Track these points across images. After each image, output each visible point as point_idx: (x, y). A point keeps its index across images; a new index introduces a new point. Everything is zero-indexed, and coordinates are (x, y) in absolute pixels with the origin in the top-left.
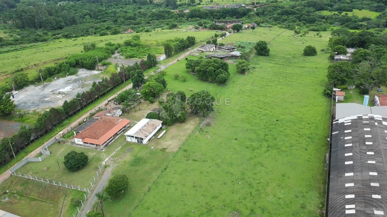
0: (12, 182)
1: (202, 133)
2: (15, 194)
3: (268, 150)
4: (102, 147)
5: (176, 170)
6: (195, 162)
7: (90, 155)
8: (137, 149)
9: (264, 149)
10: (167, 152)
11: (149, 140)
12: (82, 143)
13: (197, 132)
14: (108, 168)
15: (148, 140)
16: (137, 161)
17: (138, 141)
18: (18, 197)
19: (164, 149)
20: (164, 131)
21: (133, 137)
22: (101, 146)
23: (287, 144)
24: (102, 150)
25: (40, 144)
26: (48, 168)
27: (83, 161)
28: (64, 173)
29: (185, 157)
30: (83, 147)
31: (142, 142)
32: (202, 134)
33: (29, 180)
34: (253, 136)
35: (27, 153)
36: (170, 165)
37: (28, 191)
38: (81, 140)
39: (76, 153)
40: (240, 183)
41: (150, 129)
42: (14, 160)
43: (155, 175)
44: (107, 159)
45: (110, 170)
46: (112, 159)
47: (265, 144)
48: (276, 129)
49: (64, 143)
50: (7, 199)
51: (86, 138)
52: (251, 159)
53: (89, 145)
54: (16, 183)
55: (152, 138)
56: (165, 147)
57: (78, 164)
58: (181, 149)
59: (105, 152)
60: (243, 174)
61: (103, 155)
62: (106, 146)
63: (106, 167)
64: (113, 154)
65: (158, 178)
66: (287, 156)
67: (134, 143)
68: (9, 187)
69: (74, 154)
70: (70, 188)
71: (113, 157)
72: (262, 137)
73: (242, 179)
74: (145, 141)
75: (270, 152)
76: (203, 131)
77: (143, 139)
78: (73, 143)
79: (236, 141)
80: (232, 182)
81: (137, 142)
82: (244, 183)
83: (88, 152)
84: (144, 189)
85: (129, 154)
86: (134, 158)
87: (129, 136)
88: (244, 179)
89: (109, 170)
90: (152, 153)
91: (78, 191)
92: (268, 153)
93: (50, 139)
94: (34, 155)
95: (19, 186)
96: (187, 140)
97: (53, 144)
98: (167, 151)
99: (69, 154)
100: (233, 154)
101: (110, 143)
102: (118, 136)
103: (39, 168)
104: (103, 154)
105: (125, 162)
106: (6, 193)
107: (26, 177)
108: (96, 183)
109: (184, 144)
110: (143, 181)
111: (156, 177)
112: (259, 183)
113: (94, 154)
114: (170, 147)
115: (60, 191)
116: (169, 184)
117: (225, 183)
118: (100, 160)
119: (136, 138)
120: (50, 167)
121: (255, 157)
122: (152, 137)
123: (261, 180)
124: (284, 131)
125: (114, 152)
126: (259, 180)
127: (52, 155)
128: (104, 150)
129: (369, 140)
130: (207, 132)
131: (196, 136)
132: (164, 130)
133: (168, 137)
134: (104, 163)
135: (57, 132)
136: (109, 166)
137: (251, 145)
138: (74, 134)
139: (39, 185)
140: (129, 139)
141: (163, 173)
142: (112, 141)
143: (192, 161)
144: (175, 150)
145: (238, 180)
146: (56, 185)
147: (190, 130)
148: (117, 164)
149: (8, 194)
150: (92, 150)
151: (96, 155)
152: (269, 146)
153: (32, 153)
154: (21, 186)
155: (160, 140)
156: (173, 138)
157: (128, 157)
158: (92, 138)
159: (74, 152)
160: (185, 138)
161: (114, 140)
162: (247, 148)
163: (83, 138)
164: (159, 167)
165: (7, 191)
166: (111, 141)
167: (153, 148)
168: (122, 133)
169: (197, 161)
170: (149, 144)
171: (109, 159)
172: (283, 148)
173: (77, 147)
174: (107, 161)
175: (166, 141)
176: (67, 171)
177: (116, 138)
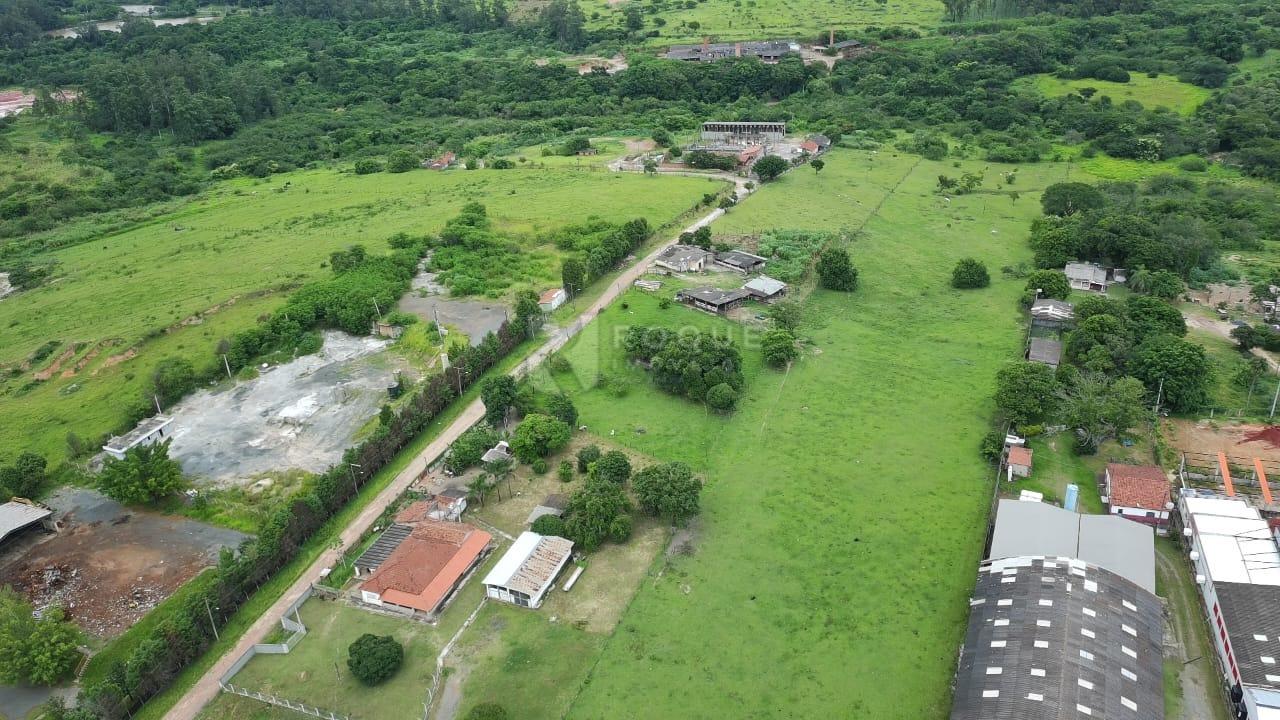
0: (228, 710)
1: (671, 575)
3: (828, 633)
4: (429, 616)
5: (612, 687)
6: (655, 662)
7: (405, 636)
8: (515, 621)
9: (818, 630)
10: (589, 633)
11: (542, 598)
12: (380, 603)
13: (660, 574)
14: (451, 676)
15: (540, 596)
16: (519, 659)
17: (517, 601)
19: (580, 623)
20: (579, 570)
21: (505, 589)
22: (428, 612)
23: (873, 617)
24: (430, 622)
26: (310, 674)
28: (350, 688)
29: (631, 648)
30: (383, 612)
31: (526, 605)
32: (670, 580)
33: (270, 705)
34: (794, 588)
36: (597, 672)
38: (378, 596)
41: (545, 567)
43: (564, 699)
44: (445, 652)
45: (458, 681)
46: (457, 651)
47: (823, 615)
48: (852, 568)
49: (334, 600)
51: (389, 590)
52: (786, 657)
53: (397, 608)
55: (552, 590)
56: (583, 618)
57: (383, 669)
58: (623, 625)
59: (438, 630)
60: (767, 700)
61: (435, 638)
62: (439, 610)
63: (446, 672)
64: (459, 633)
65: (573, 705)
66: (870, 651)
67: (507, 605)
71: (459, 643)
72: (816, 592)
73: (764, 714)
74: (533, 602)
75: (831, 640)
76: (672, 571)
77: (528, 597)
78: (357, 600)
79: (752, 605)
81: (513, 600)
83: (399, 630)
85: (498, 635)
86: (511, 648)
87: (495, 587)
88: (768, 714)
89: (455, 681)
90: (554, 634)
92: (826, 642)
96: (634, 598)
97: (307, 601)
98: (589, 629)
100: (744, 642)
101: (448, 601)
102: (466, 579)
103: (285, 672)
104: (435, 634)
105: (490, 659)
107: (261, 698)
109: (628, 609)
110: (536, 714)
111: (568, 705)
113: (413, 634)
114: (595, 618)
118: (430, 653)
119: (511, 592)
120: (313, 671)
121: (796, 651)
122: (550, 586)
124: (869, 574)
125: (461, 630)
126: (802, 717)
127: (311, 633)
128: (435, 624)
130: (683, 575)
131: (656, 587)
132: (577, 565)
133: (590, 585)
134: (440, 662)
136: (453, 670)
137: (788, 617)
138: (354, 572)
140: (493, 594)
141: (583, 695)
142: (453, 596)
143: (650, 662)
144: (609, 627)
145: (755, 717)
147: (642, 566)
148: (472, 667)
150: (405, 624)
151: (417, 637)
152: (830, 622)
155: (569, 595)
156: (601, 589)
157: (497, 646)
158: (405, 589)
160: (628, 591)
161: (455, 593)
162: (779, 624)
163: (382, 592)
164: (573, 678)
166: (449, 596)
167: (553, 619)
168: (473, 571)
169: (660, 660)
170: (544, 608)
171: (451, 650)
172: (864, 628)
173: (368, 612)
174: (448, 656)
175: (585, 598)
176: (354, 683)
177: (461, 586)
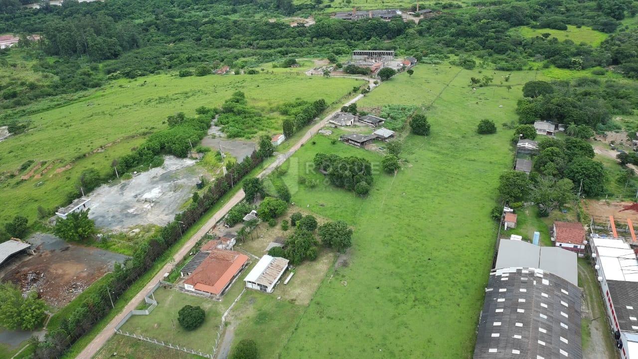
0: (119, 342)
1: (337, 277)
2: (124, 357)
3: (415, 305)
4: (218, 296)
5: (308, 332)
6: (330, 319)
7: (206, 306)
8: (260, 299)
9: (410, 303)
10: (297, 305)
11: (274, 288)
12: (193, 290)
13: (332, 276)
14: (229, 326)
15: (272, 287)
16: (262, 318)
17: (261, 289)
19: (292, 300)
20: (292, 274)
21: (255, 283)
23: (438, 297)
24: (218, 299)
25: (140, 287)
26: (159, 325)
28: (179, 332)
29: (318, 312)
30: (195, 294)
31: (266, 290)
32: (337, 279)
33: (140, 340)
34: (398, 283)
36: (301, 324)
37: (140, 355)
38: (192, 286)
40: (380, 350)
41: (275, 272)
42: (113, 311)
43: (285, 336)
44: (226, 314)
45: (233, 328)
46: (232, 314)
47: (412, 296)
48: (427, 273)
49: (171, 288)
51: (198, 284)
52: (394, 317)
53: (202, 292)
54: (124, 344)
55: (278, 283)
56: (294, 297)
57: (195, 322)
58: (314, 301)
59: (222, 303)
60: (385, 338)
61: (221, 307)
62: (223, 293)
63: (226, 324)
64: (232, 305)
65: (289, 340)
66: (436, 314)
67: (256, 291)
68: (116, 349)
70: (189, 352)
71: (233, 310)
72: (409, 285)
73: (384, 345)
74: (269, 290)
75: (416, 309)
76: (338, 274)
77: (267, 287)
78: (182, 289)
79: (377, 291)
80: (372, 348)
81: (259, 289)
82: (384, 350)
83: (203, 303)
84: (274, 356)
85: (252, 306)
86: (258, 312)
87: (250, 282)
88: (385, 345)
89: (231, 328)
90: (280, 305)
91: (200, 356)
92: (414, 310)
95: (128, 348)
96: (319, 288)
97: (158, 289)
98: (297, 303)
100: (374, 310)
101: (227, 289)
102: (236, 278)
103: (147, 324)
104: (221, 305)
105: (248, 318)
106: (113, 356)
107: (135, 337)
108: (218, 347)
109: (316, 293)
110: (271, 344)
111: (287, 340)
112: (402, 351)
113: (210, 305)
114: (300, 298)
115: (178, 356)
116: (301, 350)
117: (364, 350)
118: (218, 315)
119: (258, 285)
120: (161, 324)
121: (399, 314)
122: (278, 282)
123: (404, 347)
124: (436, 276)
125: (234, 303)
126: (402, 346)
127: (160, 305)
128: (220, 300)
129: (521, 306)
130: (343, 276)
131: (330, 282)
132: (291, 272)
133: (297, 281)
134: (223, 319)
136: (230, 323)
137: (396, 297)
138: (180, 275)
139: (152, 347)
140: (249, 286)
141: (294, 335)
142: (229, 287)
143: (327, 319)
144: (306, 302)
145: (379, 347)
146: (173, 348)
147: (323, 272)
148: (239, 322)
149: (117, 356)
150: (206, 300)
151: (212, 307)
152: (416, 299)
154: (130, 348)
155: (287, 286)
156: (302, 283)
157: (251, 312)
158: (205, 283)
160: (316, 284)
161: (231, 285)
162: (391, 301)
163: (195, 285)
164: (289, 327)
165: (115, 354)
167: (279, 298)
169: (332, 319)
170: (275, 293)
171: (229, 313)
172: (433, 303)
173: (188, 295)
174: (227, 316)
175: (295, 288)
176: (181, 329)
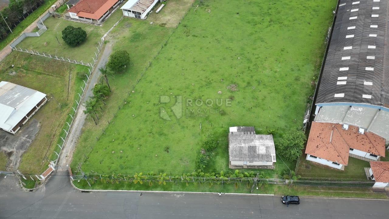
0: (15, 57)
1: (202, 6)
2: (20, 68)
3: (270, 25)
4: (99, 22)
5: (176, 46)
6: (195, 37)
7: (88, 30)
8: (135, 24)
9: (266, 24)
10: (167, 28)
11: (147, 15)
12: (77, 18)
13: (198, 6)
14: (108, 44)
15: (146, 15)
16: (136, 37)
17: (136, 16)
18: (25, 71)
19: (163, 24)
20: (163, 5)
21: (130, 11)
22: (98, 20)
23: (291, 18)
24: (99, 25)
25: (34, 18)
26: (48, 43)
27: (81, 36)
28: (65, 48)
29: (185, 32)
30: (79, 21)
31: (140, 17)
32: (202, 8)
33: (32, 54)
34: (256, 9)
35: (23, 28)
36: (170, 41)
37: (33, 66)
38: (76, 14)
39: (73, 29)
40: (239, 58)
41: (148, 3)
42: (11, 35)
43: (155, 51)
44: (105, 35)
45: (111, 45)
46: (110, 35)
47: (268, 18)
48: (281, 2)
49: (59, 17)
50: (14, 73)
51: (80, 12)
52: (252, 34)
53: (85, 19)
54: (19, 58)
55: (150, 13)
56: (165, 22)
57: (77, 39)
58: (181, 25)
59: (102, 28)
60: (243, 49)
61: (101, 30)
62: (103, 21)
63: (105, 42)
64: (111, 29)
65: (159, 53)
66: (289, 31)
67: (132, 18)
68: (13, 62)
69: (71, 29)
70: (73, 62)
71: (111, 32)
72: (266, 11)
73: (241, 55)
74: (143, 16)
75: (272, 27)
76: (203, 5)
77: (140, 14)
78: (68, 17)
79: (237, 16)
80: (232, 57)
81: (134, 17)
82: (242, 58)
83: (86, 28)
84: (146, 64)
85: (128, 29)
86: (134, 33)
87: (126, 10)
88: (243, 54)
89: (109, 46)
90: (151, 28)
91: (82, 65)
92: (269, 28)
93: (44, 12)
94: (31, 30)
95: (23, 61)
96: (186, 15)
97: (48, 18)
98: (166, 26)
99: (66, 29)
100: (233, 29)
101: (107, 17)
102: (115, 10)
103: (38, 43)
104: (101, 29)
105: (125, 37)
106: (11, 67)
107: (28, 52)
108: (98, 58)
109: (183, 19)
110: (144, 56)
111: (157, 53)
112: (258, 58)
113: (92, 29)
114: (170, 22)
115: (64, 66)
116: (169, 60)
117: (224, 59)
118: (98, 35)
119: (133, 12)
120: (49, 42)
121: (256, 32)
122: (150, 11)
123: (260, 56)
124: (289, 3)
125: (112, 28)
126: (258, 55)
127: (49, 30)
128: (101, 25)
129: (376, 12)
130: (207, 6)
131: (196, 11)
132: (162, 4)
133: (167, 11)
134: (103, 39)
135: (50, 5)
136: (109, 42)
137: (253, 19)
138: (67, 7)
139: (43, 60)
140: (126, 14)
141: (163, 49)
142: (109, 16)
143: (193, 37)
144: (175, 25)
145: (237, 55)
146: (59, 59)
147: (190, 3)
148: (117, 40)
149: (14, 68)
150: (89, 25)
151: (94, 30)
152: (271, 21)
153: (29, 28)
154: (24, 61)
155: (159, 15)
156: (172, 12)
157: (127, 33)
158: (87, 12)
159: (70, 27)
160: (184, 12)
161: (110, 15)
162: (249, 22)
163: (78, 13)
164: (159, 43)
165: (13, 66)
166: (107, 16)
167: (151, 23)
168: (118, 7)
169: (197, 36)
170: (148, 19)
171: (108, 35)
172: (286, 23)
173: (73, 22)
174: (106, 37)
175: (165, 15)
176: (67, 46)
177: (112, 12)
